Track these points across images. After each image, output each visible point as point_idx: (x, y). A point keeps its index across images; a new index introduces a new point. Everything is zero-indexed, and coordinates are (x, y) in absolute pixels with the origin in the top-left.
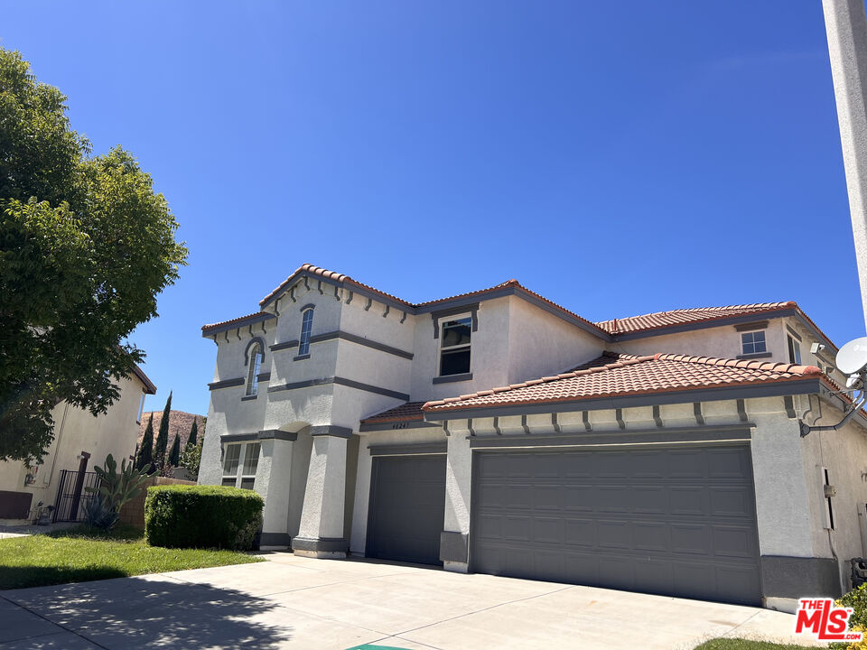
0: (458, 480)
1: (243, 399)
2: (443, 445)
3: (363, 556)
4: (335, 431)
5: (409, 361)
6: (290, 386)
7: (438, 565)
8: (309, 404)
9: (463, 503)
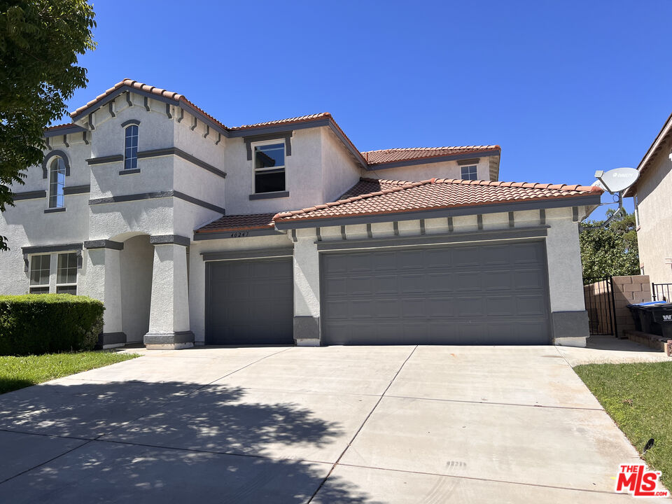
0: (307, 275)
1: (46, 212)
2: (290, 249)
3: (203, 344)
4: (179, 239)
5: (222, 179)
6: (117, 199)
7: (291, 343)
8: (144, 216)
9: (312, 294)
